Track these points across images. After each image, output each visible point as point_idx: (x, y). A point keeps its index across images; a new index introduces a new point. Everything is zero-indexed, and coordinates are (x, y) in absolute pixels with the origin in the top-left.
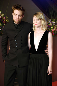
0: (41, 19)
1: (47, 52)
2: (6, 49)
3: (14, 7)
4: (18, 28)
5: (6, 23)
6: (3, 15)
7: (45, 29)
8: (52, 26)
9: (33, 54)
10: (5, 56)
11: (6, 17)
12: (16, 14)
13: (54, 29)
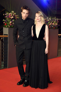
0: (41, 16)
1: (45, 39)
3: (23, 8)
4: (25, 23)
5: (17, 19)
6: (15, 14)
8: (49, 22)
10: (16, 42)
12: (24, 13)
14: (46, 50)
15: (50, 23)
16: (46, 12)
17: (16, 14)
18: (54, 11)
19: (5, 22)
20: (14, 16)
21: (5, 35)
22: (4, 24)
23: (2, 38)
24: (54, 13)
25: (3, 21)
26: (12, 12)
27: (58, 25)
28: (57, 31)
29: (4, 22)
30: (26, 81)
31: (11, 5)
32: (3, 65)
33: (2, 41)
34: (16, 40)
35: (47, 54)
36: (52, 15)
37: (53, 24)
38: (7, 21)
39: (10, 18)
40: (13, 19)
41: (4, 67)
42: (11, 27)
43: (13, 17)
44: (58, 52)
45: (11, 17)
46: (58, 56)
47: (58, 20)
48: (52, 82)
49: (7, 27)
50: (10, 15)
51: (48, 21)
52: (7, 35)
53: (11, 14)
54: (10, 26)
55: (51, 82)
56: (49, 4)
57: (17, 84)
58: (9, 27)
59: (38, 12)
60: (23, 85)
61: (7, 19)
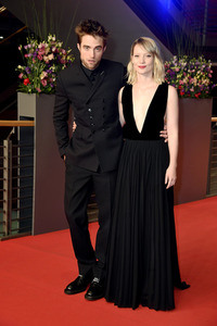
1: (165, 136)
2: (66, 127)
5: (68, 63)
6: (60, 45)
7: (159, 81)
8: (178, 73)
9: (132, 141)
11: (67, 50)
12: (88, 47)
13: (185, 81)
14: (170, 174)
15: (183, 77)
16: (170, 41)
17: (62, 47)
18: (198, 34)
19: (25, 73)
20: (56, 54)
21: (23, 118)
22: (23, 80)
23: (13, 131)
24: (197, 43)
25: (19, 72)
26: (50, 38)
27: (210, 85)
28: (208, 104)
29: (21, 76)
30: (96, 280)
31: (44, 16)
32: (16, 225)
33: (13, 139)
34: (66, 139)
35: (172, 188)
36: (191, 51)
37: (194, 80)
38: (31, 71)
39: (43, 61)
40: (51, 63)
41: (20, 231)
42: (44, 92)
43: (51, 57)
44: (209, 179)
45: (45, 58)
46: (208, 192)
47: (213, 68)
48: (188, 286)
49: (33, 92)
50: (43, 48)
51: (177, 69)
52: (32, 119)
53: (47, 45)
54: (42, 87)
55: (184, 286)
56: (180, 9)
57: (66, 290)
58: (39, 91)
59: (141, 41)
60: (87, 295)
61: (33, 64)
